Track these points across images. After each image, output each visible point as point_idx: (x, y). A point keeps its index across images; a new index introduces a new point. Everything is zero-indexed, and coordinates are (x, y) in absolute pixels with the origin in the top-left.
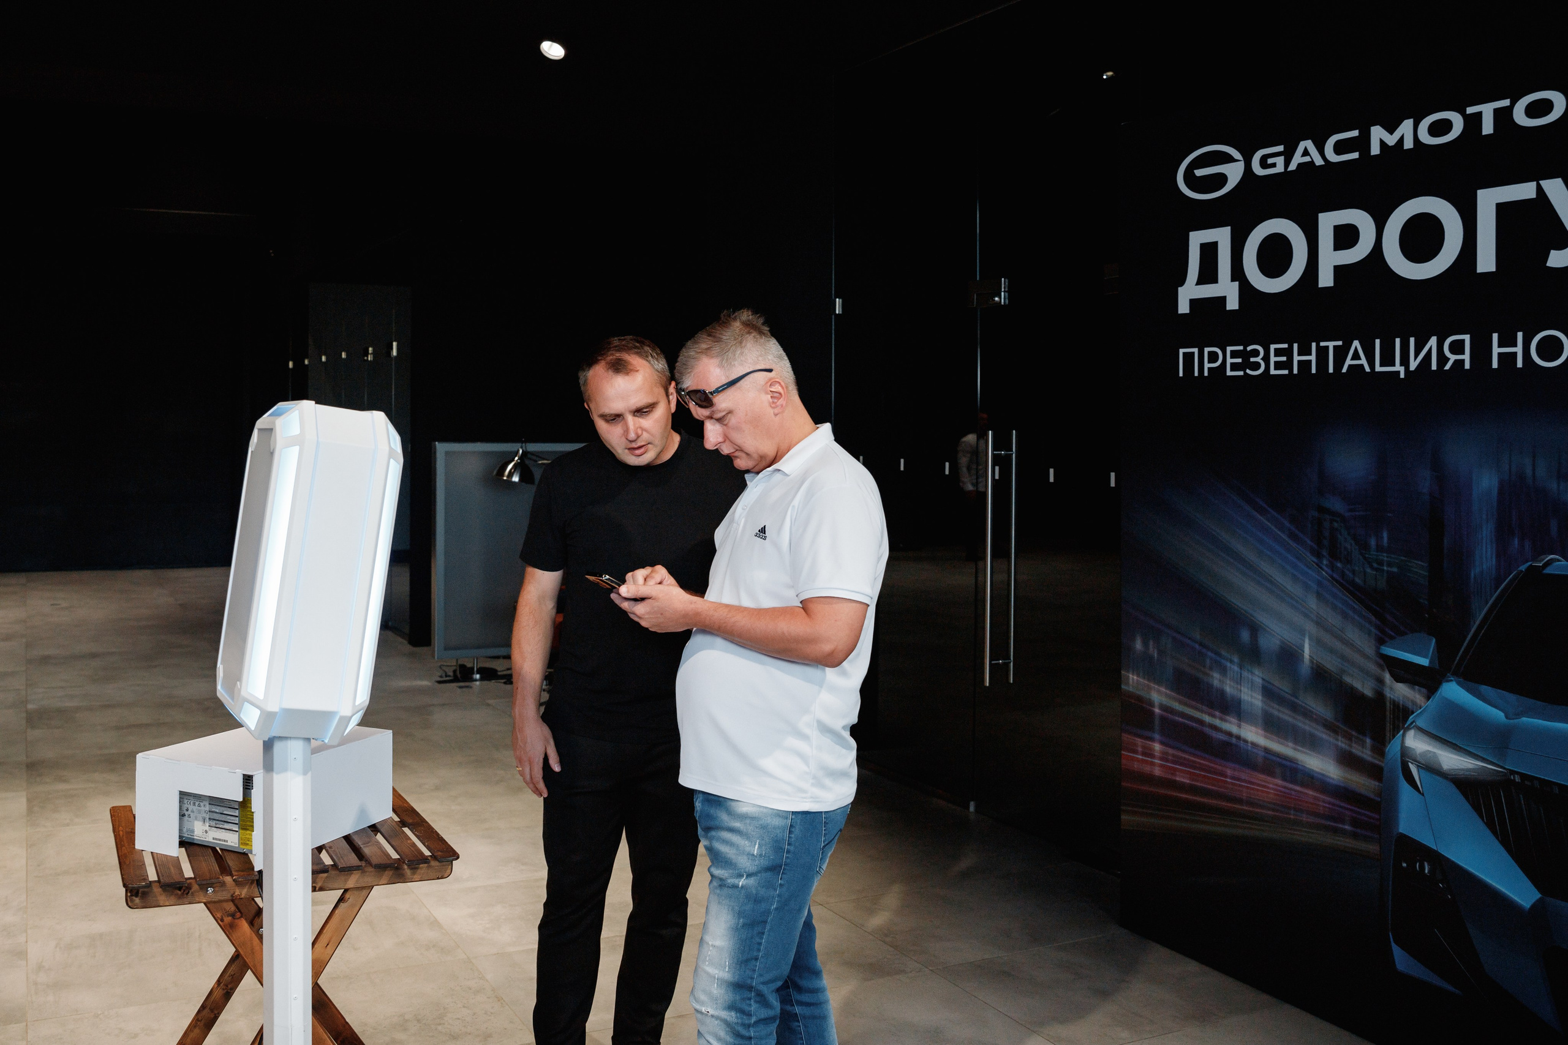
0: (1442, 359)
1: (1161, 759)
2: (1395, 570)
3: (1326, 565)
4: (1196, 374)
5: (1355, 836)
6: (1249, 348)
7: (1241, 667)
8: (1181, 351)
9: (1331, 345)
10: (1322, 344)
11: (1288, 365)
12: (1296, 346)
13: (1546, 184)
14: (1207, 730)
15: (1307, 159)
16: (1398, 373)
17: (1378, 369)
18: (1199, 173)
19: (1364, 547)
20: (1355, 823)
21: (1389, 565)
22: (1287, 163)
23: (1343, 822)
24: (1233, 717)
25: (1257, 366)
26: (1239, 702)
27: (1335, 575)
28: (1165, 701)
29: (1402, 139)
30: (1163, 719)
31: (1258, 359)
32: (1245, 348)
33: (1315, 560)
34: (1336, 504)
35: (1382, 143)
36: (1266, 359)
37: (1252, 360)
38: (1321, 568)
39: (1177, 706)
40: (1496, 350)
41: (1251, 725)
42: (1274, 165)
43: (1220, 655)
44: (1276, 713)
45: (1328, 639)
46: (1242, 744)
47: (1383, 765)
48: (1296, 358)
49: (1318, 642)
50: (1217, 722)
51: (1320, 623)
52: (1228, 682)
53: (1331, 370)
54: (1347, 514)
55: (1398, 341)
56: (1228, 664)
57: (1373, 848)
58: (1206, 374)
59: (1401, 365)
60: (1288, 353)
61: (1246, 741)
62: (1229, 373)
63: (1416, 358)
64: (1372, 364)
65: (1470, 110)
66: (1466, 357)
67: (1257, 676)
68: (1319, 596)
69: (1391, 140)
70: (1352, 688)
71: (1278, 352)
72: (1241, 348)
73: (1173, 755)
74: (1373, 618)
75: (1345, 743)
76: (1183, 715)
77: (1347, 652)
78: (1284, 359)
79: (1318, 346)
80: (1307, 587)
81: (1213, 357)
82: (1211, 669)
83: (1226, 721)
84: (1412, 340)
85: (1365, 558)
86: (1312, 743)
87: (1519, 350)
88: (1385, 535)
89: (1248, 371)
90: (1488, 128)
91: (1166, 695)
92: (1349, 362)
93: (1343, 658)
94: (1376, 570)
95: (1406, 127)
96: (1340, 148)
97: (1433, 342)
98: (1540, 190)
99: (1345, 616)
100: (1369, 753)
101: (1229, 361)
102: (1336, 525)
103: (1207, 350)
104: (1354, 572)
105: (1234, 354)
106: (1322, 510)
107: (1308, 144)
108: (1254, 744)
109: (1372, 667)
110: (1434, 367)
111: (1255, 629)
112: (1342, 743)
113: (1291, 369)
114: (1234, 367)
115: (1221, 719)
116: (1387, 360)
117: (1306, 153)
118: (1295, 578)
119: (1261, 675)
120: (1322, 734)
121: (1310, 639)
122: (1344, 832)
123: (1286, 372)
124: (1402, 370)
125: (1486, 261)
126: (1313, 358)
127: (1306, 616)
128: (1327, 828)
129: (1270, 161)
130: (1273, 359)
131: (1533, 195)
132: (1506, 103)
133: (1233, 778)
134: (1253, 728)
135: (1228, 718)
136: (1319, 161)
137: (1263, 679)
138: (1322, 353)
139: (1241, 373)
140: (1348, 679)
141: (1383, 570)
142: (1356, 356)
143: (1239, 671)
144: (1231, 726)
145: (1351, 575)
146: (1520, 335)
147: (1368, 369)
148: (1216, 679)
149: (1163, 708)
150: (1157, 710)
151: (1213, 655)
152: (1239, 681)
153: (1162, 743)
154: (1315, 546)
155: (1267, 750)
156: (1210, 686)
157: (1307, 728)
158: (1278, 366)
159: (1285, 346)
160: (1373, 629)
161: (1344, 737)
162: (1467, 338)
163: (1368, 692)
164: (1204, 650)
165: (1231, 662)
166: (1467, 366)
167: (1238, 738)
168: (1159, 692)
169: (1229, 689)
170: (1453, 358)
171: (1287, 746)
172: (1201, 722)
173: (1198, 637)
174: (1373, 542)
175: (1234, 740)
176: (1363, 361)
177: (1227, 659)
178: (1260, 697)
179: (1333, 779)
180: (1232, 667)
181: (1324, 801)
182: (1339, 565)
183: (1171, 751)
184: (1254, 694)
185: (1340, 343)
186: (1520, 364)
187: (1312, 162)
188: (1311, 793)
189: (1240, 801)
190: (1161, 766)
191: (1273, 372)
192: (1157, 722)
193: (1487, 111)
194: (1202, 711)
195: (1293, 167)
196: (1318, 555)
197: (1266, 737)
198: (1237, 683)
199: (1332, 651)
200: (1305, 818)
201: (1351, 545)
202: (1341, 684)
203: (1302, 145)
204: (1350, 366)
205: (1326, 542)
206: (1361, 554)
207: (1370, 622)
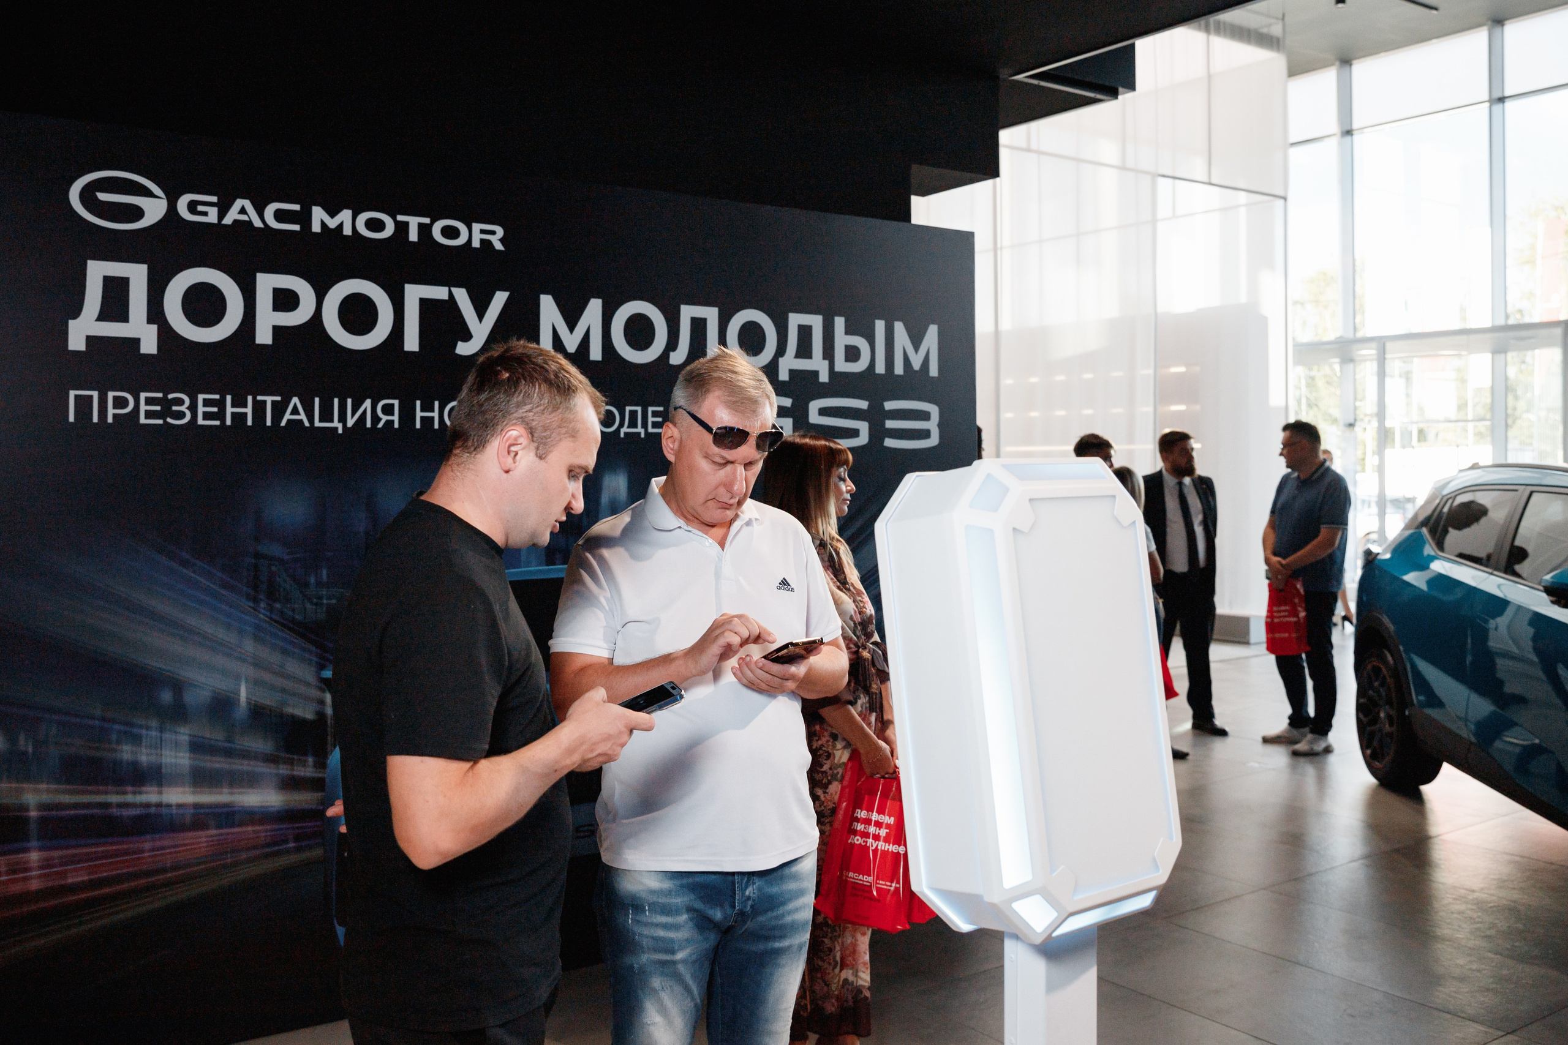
0: (376, 419)
1: (41, 868)
2: (334, 601)
3: (264, 608)
4: (95, 419)
5: (298, 850)
6: (170, 396)
7: (161, 730)
8: (72, 394)
9: (269, 399)
10: (259, 398)
11: (221, 415)
12: (229, 398)
13: (454, 290)
14: (114, 811)
15: (244, 217)
16: (336, 429)
17: (317, 424)
18: (103, 196)
19: (304, 585)
20: (297, 838)
21: (329, 598)
22: (222, 215)
23: (286, 841)
24: (151, 786)
25: (181, 415)
26: (159, 767)
27: (274, 617)
28: (46, 798)
29: (341, 225)
30: (43, 821)
31: (183, 408)
32: (165, 395)
33: (251, 604)
34: (276, 550)
35: (323, 224)
36: (193, 408)
37: (174, 408)
38: (260, 612)
39: (67, 799)
40: (419, 414)
41: (176, 787)
42: (205, 214)
43: (132, 725)
44: (208, 765)
45: (267, 677)
46: (164, 810)
47: (325, 775)
48: (229, 410)
49: (257, 683)
50: (129, 798)
51: (257, 664)
52: (144, 750)
53: (269, 423)
54: (286, 557)
55: (336, 401)
56: (144, 732)
57: (318, 852)
58: (110, 420)
59: (339, 422)
60: (221, 404)
61: (169, 806)
62: (143, 420)
63: (353, 415)
64: (311, 419)
65: (400, 218)
66: (396, 418)
67: (184, 733)
68: (257, 639)
69: (332, 223)
70: (293, 716)
71: (207, 403)
72: (160, 395)
73: (61, 857)
74: (313, 648)
75: (287, 769)
76: (76, 806)
77: (289, 685)
78: (215, 409)
79: (254, 400)
80: (241, 632)
81: (120, 403)
82: (118, 742)
83: (140, 793)
84: (349, 401)
85: (305, 596)
86: (251, 781)
87: (435, 414)
88: (324, 572)
89: (169, 420)
90: (413, 236)
91: (48, 791)
92: (288, 416)
93: (283, 690)
94: (316, 604)
95: (345, 216)
96: (280, 216)
97: (368, 403)
98: (451, 294)
99: (284, 652)
100: (311, 769)
101: (143, 408)
102: (274, 568)
103: (111, 395)
104: (293, 610)
105: (149, 402)
106: (258, 555)
107: (247, 204)
108: (179, 806)
109: (314, 693)
110: (369, 425)
111: (178, 686)
112: (284, 770)
113: (223, 420)
114: (149, 415)
115: (134, 793)
116: (326, 416)
117: (243, 211)
118: (228, 627)
119: (188, 732)
120: (261, 768)
121: (247, 681)
122: (288, 852)
123: (217, 423)
124: (340, 426)
125: (411, 342)
126: (249, 410)
127: (244, 661)
128: (267, 856)
129: (200, 208)
130: (201, 409)
131: (446, 297)
132: (427, 220)
133: (153, 850)
134: (180, 789)
135: (144, 789)
136: (257, 223)
137: (190, 735)
138: (259, 408)
139: (160, 422)
140: (289, 710)
141: (323, 604)
142: (295, 411)
143: (159, 734)
144: (150, 796)
145: (291, 613)
146: (437, 403)
147: (307, 424)
148: (126, 753)
149: (42, 807)
150: (33, 814)
151: (122, 728)
152: (159, 745)
153: (40, 849)
154: (252, 592)
155: (196, 806)
156: (117, 763)
157: (245, 768)
158: (207, 415)
159: (217, 397)
160: (315, 659)
161: (285, 763)
162: (396, 402)
163: (309, 715)
164: (106, 725)
165: (148, 728)
166: (396, 425)
167: (159, 805)
168: (36, 791)
169: (145, 757)
170: (384, 418)
171: (221, 793)
172: (106, 805)
173: (98, 712)
174: (312, 580)
175: (153, 810)
176: (302, 416)
177: (141, 727)
178: (187, 755)
179: (274, 807)
180: (149, 733)
181: (266, 831)
182: (278, 606)
183: (56, 854)
184: (178, 754)
185: (278, 398)
186: (436, 426)
187: (250, 223)
188: (250, 828)
189: (164, 870)
190: (40, 876)
191: (201, 421)
192: (33, 827)
193: (414, 222)
194: (106, 793)
195: (228, 220)
196: (255, 600)
197: (194, 793)
198: (156, 748)
199: (272, 687)
200: (244, 856)
201: (291, 586)
202: (282, 715)
203: (239, 203)
204: (289, 421)
205: (264, 587)
206: (301, 592)
207: (310, 652)
